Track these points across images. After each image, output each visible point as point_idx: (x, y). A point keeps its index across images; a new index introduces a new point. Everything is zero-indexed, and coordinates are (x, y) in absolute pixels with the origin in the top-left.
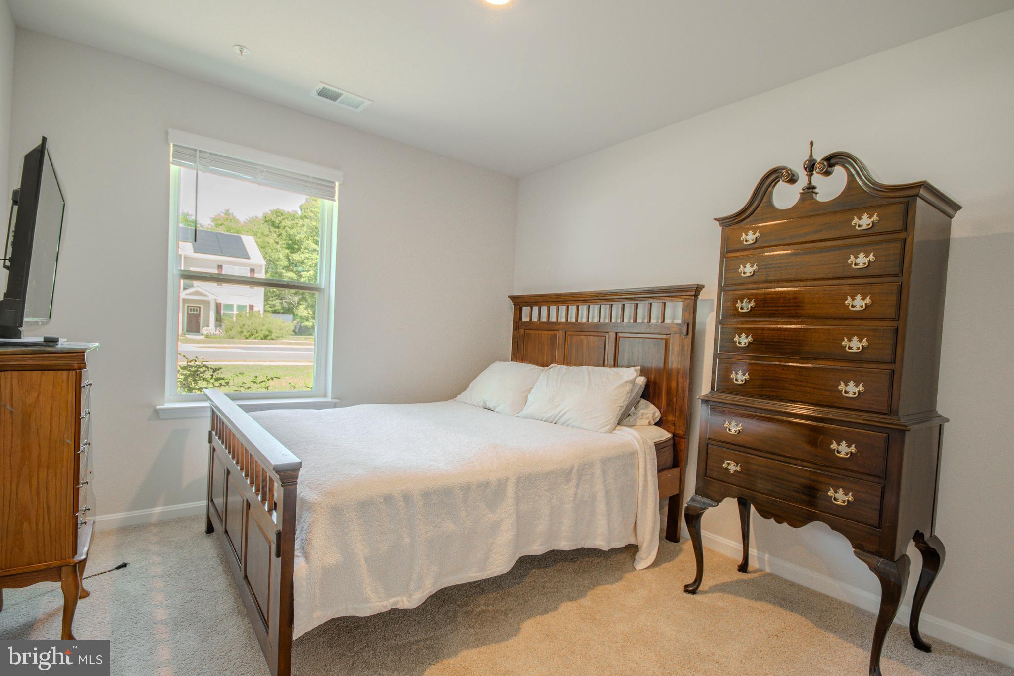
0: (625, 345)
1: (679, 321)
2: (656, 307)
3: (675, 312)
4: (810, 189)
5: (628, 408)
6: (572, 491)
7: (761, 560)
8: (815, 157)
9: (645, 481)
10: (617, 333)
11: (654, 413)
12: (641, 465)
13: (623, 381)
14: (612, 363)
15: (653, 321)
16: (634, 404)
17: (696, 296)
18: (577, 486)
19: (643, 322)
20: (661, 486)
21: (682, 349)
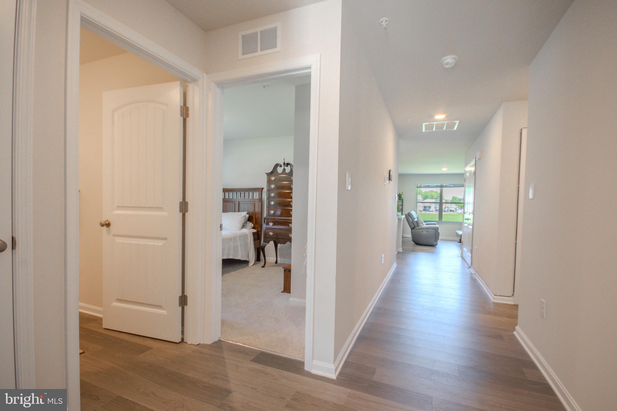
0: (241, 205)
1: (258, 198)
2: (251, 194)
3: (256, 195)
4: (284, 169)
5: (244, 224)
6: (232, 244)
7: (281, 261)
8: (285, 162)
9: (250, 242)
10: (239, 202)
11: (252, 225)
12: (249, 238)
13: (242, 216)
14: (238, 210)
15: (250, 198)
16: (245, 223)
17: (262, 191)
18: (234, 242)
19: (251, 198)
20: (255, 244)
21: (259, 205)
